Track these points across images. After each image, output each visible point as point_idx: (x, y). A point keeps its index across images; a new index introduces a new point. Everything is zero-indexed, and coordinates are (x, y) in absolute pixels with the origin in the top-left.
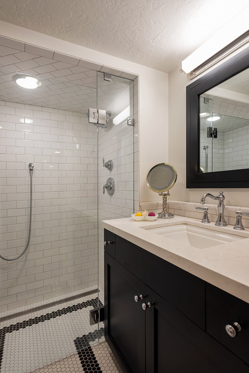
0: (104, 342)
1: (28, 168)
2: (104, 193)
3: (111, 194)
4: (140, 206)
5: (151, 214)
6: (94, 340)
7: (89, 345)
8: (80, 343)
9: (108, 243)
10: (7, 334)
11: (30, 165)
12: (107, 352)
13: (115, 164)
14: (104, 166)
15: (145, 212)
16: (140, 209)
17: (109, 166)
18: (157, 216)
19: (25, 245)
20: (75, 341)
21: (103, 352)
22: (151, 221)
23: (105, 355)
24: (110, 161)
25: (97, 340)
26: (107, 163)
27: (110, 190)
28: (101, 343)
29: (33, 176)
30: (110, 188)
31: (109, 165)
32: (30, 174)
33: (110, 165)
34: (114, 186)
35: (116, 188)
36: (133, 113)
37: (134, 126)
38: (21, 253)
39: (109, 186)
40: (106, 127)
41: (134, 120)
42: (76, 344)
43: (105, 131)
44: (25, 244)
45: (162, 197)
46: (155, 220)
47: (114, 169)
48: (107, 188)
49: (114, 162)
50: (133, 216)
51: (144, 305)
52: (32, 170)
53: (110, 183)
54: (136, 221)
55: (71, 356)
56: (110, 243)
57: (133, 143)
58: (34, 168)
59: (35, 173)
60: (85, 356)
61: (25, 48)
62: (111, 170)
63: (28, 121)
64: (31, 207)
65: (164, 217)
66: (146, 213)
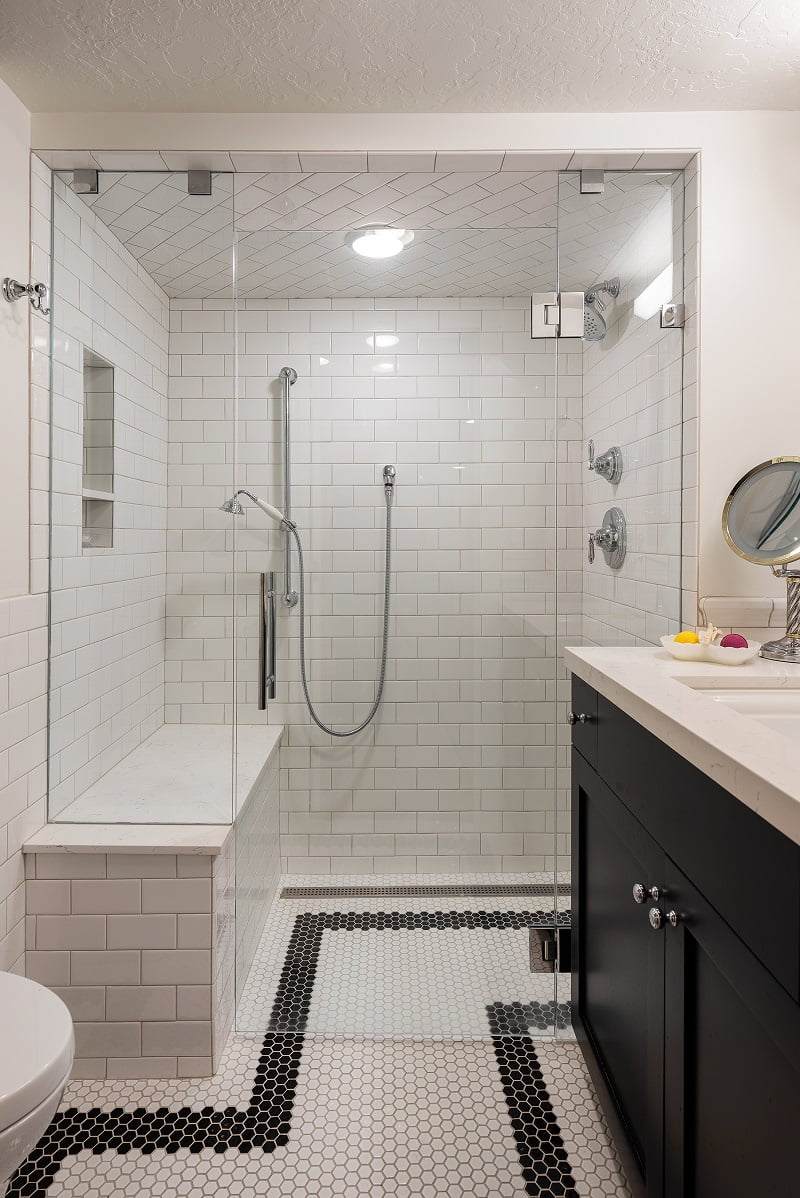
0: (572, 1043)
1: (381, 480)
2: (591, 560)
3: (617, 565)
4: (699, 609)
5: (733, 642)
6: (543, 1027)
7: (528, 1033)
8: (502, 1020)
9: (579, 719)
10: (326, 931)
11: (386, 472)
12: (579, 1074)
13: (630, 459)
14: (591, 468)
15: (710, 630)
16: (701, 623)
17: (609, 468)
18: (754, 648)
19: (372, 700)
20: (489, 1008)
21: (567, 1068)
22: (730, 665)
23: (570, 1079)
24: (614, 452)
25: (551, 1028)
26: (600, 458)
27: (612, 550)
28: (564, 1043)
29: (394, 504)
30: (611, 544)
31: (608, 464)
32: (387, 496)
33: (611, 463)
34: (624, 537)
35: (630, 544)
36: (681, 285)
37: (683, 328)
38: (363, 720)
39: (608, 536)
40: (602, 337)
41: (683, 308)
42: (491, 1016)
43: (603, 348)
44: (371, 696)
45: (783, 582)
46: (744, 663)
47: (627, 479)
48: (600, 542)
49: (624, 455)
50: (669, 642)
51: (654, 912)
52: (391, 485)
53: (613, 526)
54: (675, 658)
55: (474, 1042)
56: (586, 719)
57: (680, 388)
58: (397, 481)
59: (399, 492)
60: (511, 1056)
61: (369, 164)
62: (617, 483)
63: (386, 341)
64: (387, 594)
65: (787, 657)
66: (710, 633)
